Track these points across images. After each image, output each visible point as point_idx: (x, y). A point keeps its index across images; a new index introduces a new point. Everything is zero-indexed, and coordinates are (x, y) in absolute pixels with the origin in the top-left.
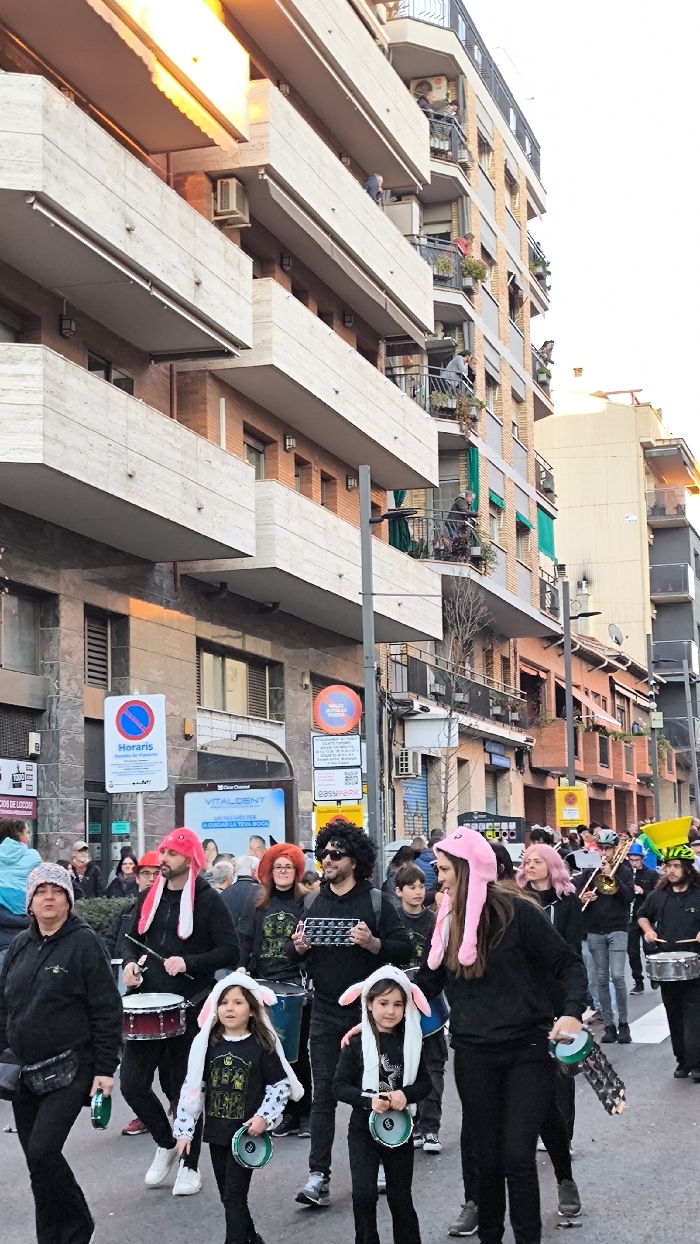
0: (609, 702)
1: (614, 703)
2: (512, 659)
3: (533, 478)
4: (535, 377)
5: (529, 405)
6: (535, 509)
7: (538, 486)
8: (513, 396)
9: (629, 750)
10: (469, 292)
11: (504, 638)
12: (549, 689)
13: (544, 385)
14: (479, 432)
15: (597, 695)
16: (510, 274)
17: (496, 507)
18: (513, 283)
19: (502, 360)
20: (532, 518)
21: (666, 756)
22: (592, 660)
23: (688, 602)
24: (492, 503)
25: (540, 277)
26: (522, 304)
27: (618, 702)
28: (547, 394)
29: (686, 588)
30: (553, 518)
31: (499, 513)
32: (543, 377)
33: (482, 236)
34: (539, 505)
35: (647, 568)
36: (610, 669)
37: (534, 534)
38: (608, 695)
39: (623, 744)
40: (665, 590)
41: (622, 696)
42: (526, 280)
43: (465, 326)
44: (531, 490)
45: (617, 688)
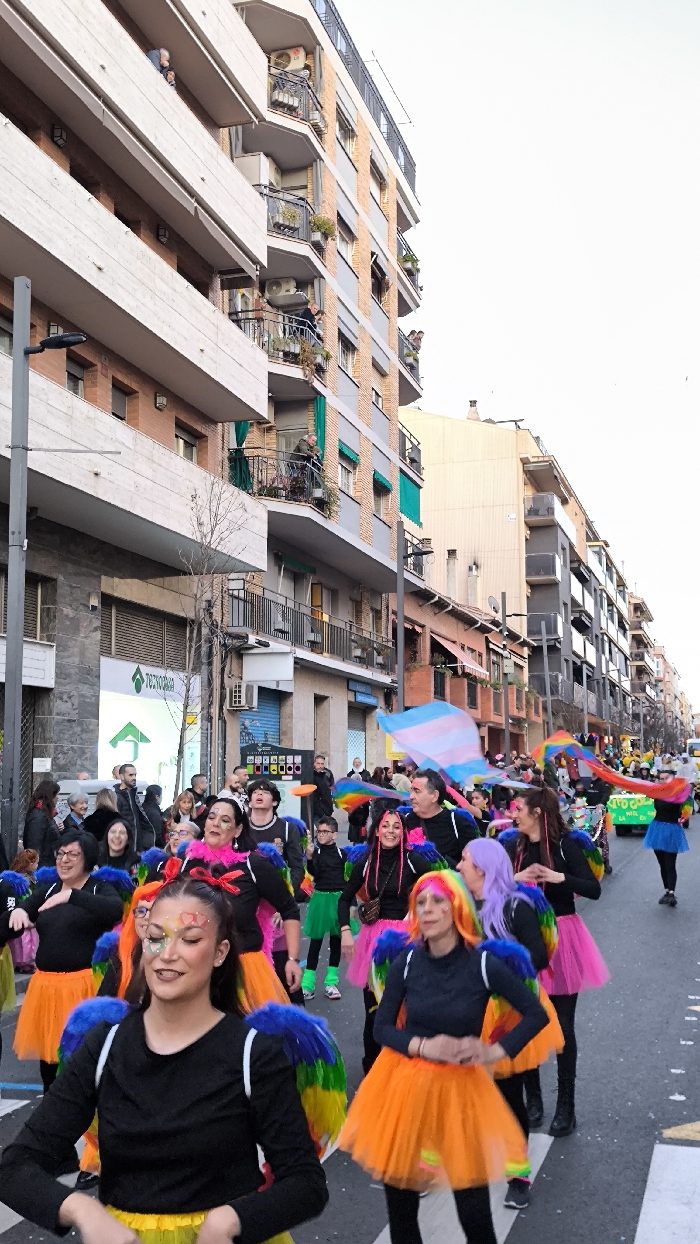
0: (484, 657)
1: (489, 659)
2: (384, 613)
3: (397, 445)
4: (402, 357)
5: (394, 381)
6: (397, 474)
7: (403, 455)
8: (373, 364)
9: (497, 696)
10: (318, 248)
11: (376, 593)
12: (424, 641)
13: (413, 368)
14: (328, 383)
15: (473, 651)
16: (373, 254)
17: (348, 459)
18: (375, 262)
19: (362, 328)
20: (394, 481)
21: (533, 702)
22: (468, 621)
23: (555, 584)
24: (342, 454)
25: (410, 273)
26: (388, 288)
27: (494, 658)
28: (417, 378)
29: (554, 572)
30: (420, 487)
31: (355, 468)
32: (410, 360)
33: (338, 204)
34: (401, 471)
35: (524, 556)
36: (483, 629)
37: (395, 496)
38: (484, 652)
39: (492, 690)
40: (538, 574)
41: (497, 653)
42: (392, 268)
43: (316, 282)
44: (395, 457)
45: (491, 646)
